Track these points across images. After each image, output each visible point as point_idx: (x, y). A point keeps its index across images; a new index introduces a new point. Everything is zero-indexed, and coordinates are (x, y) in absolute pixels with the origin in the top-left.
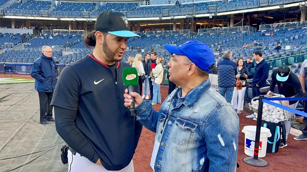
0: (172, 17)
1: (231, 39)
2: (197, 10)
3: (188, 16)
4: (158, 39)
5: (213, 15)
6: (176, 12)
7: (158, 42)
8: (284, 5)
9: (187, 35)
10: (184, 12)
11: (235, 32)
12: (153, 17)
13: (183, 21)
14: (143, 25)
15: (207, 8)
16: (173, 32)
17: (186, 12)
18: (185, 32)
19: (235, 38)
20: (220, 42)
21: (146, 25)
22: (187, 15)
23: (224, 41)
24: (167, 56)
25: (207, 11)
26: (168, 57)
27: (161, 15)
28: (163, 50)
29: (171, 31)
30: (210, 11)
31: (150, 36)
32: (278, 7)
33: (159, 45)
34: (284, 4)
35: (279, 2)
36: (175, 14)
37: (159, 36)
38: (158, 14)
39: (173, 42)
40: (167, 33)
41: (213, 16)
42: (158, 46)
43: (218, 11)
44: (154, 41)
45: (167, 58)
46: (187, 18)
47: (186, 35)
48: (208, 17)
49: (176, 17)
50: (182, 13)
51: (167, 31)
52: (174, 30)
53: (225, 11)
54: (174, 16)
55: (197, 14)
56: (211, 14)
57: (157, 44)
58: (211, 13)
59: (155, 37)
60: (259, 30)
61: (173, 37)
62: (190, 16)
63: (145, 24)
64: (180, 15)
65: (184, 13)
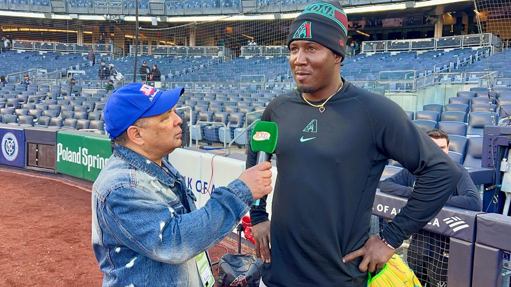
0: (75, 16)
1: (196, 67)
2: (126, 7)
3: (109, 17)
4: (43, 58)
5: (159, 19)
6: (82, 7)
7: (42, 63)
8: (282, 15)
9: (109, 55)
10: (99, 8)
11: (200, 56)
12: (30, 11)
13: (97, 28)
14: (9, 30)
15: (147, 7)
16: (78, 47)
17: (105, 8)
18: (102, 49)
19: (202, 66)
20: (176, 72)
21: (16, 30)
22: (107, 15)
23: (184, 70)
24: (65, 94)
25: (147, 11)
26: (66, 97)
27: (49, 9)
28: (54, 82)
29: (74, 45)
30: (154, 13)
31: (24, 51)
32: (271, 17)
33: (45, 71)
34: (281, 12)
35: (274, 9)
36: (81, 10)
37: (46, 52)
38: (41, 7)
39: (77, 66)
40: (65, 47)
41: (158, 22)
42: (44, 73)
43: (168, 13)
44: (34, 63)
45: (64, 99)
46: (107, 22)
47: (106, 54)
48: (150, 23)
49: (82, 18)
50: (96, 9)
51: (65, 44)
52: (80, 43)
53: (182, 14)
54: (79, 14)
55: (126, 15)
56: (154, 18)
57: (40, 68)
58: (156, 16)
59: (36, 54)
60: (242, 56)
61: (77, 57)
62: (112, 17)
63: (14, 28)
64: (93, 14)
65: (101, 11)
